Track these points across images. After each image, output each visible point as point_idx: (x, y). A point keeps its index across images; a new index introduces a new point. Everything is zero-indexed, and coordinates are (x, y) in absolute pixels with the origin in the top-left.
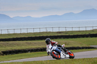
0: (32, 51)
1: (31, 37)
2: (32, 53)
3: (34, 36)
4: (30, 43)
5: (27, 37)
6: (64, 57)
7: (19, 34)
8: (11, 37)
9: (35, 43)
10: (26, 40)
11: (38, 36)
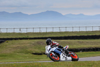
0: (84, 50)
1: (84, 36)
2: (84, 52)
3: (86, 35)
4: (82, 42)
5: (79, 35)
6: (64, 59)
7: (70, 32)
8: (63, 36)
9: (88, 42)
10: (78, 39)
11: (90, 35)
